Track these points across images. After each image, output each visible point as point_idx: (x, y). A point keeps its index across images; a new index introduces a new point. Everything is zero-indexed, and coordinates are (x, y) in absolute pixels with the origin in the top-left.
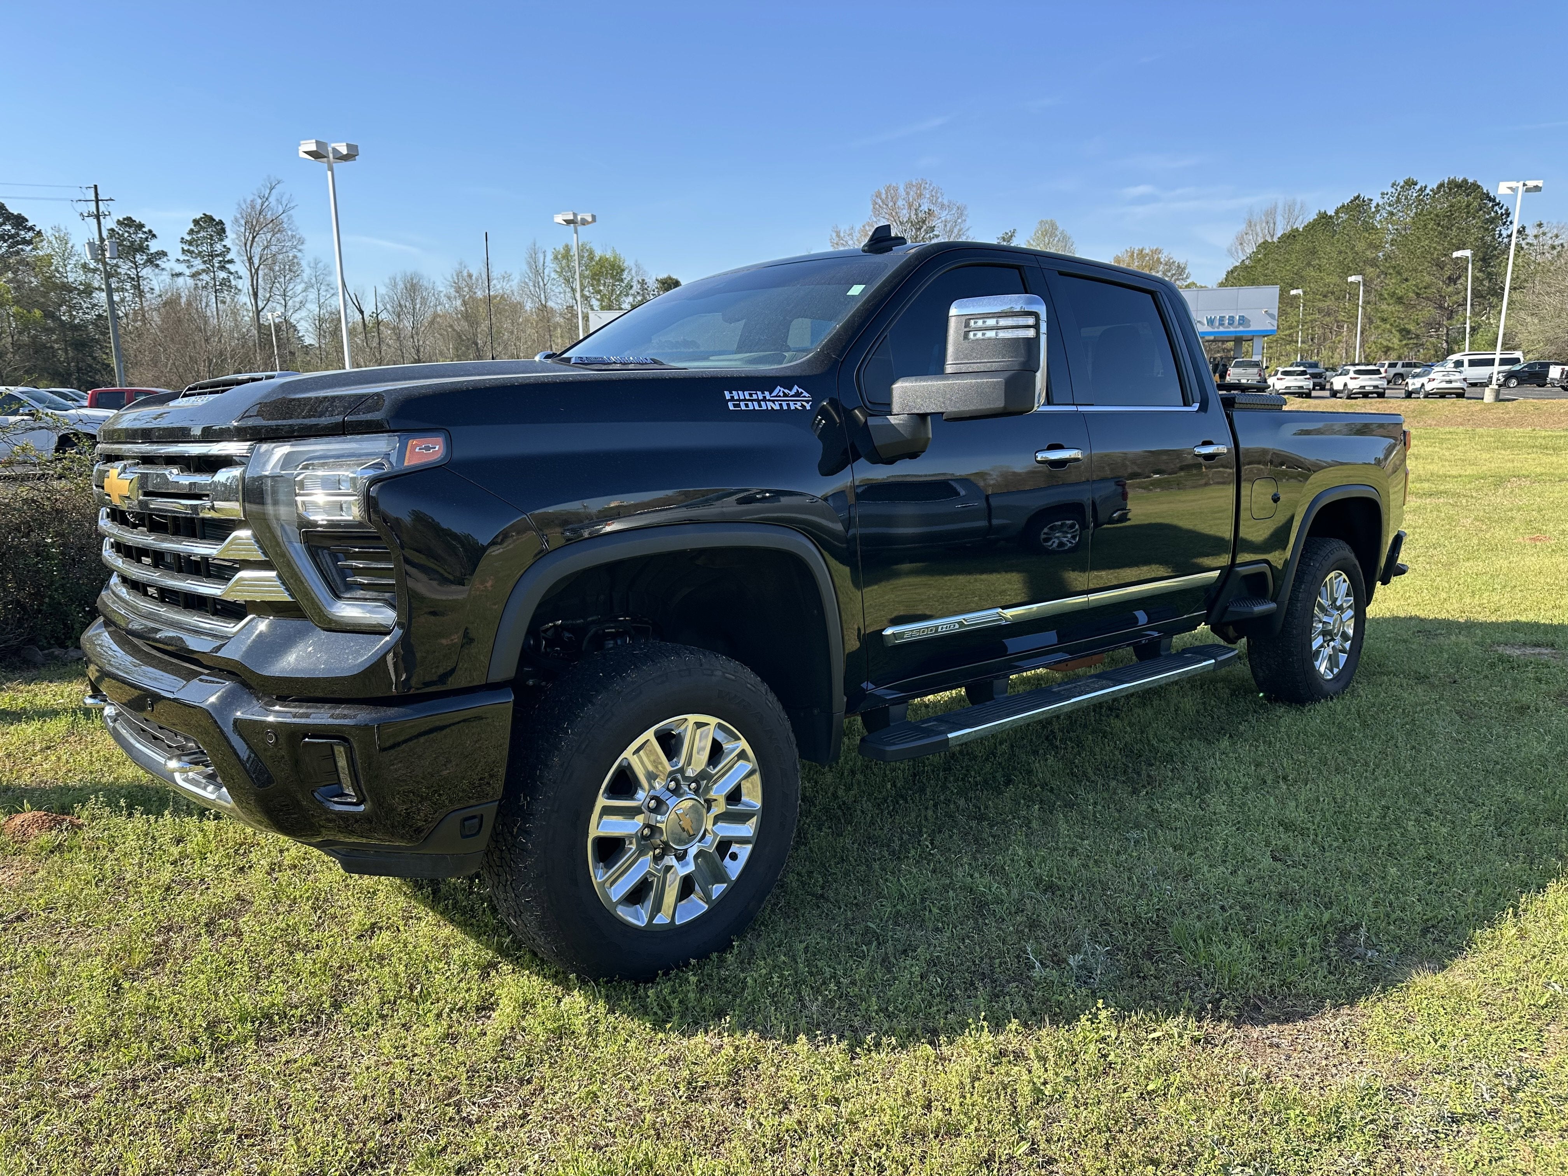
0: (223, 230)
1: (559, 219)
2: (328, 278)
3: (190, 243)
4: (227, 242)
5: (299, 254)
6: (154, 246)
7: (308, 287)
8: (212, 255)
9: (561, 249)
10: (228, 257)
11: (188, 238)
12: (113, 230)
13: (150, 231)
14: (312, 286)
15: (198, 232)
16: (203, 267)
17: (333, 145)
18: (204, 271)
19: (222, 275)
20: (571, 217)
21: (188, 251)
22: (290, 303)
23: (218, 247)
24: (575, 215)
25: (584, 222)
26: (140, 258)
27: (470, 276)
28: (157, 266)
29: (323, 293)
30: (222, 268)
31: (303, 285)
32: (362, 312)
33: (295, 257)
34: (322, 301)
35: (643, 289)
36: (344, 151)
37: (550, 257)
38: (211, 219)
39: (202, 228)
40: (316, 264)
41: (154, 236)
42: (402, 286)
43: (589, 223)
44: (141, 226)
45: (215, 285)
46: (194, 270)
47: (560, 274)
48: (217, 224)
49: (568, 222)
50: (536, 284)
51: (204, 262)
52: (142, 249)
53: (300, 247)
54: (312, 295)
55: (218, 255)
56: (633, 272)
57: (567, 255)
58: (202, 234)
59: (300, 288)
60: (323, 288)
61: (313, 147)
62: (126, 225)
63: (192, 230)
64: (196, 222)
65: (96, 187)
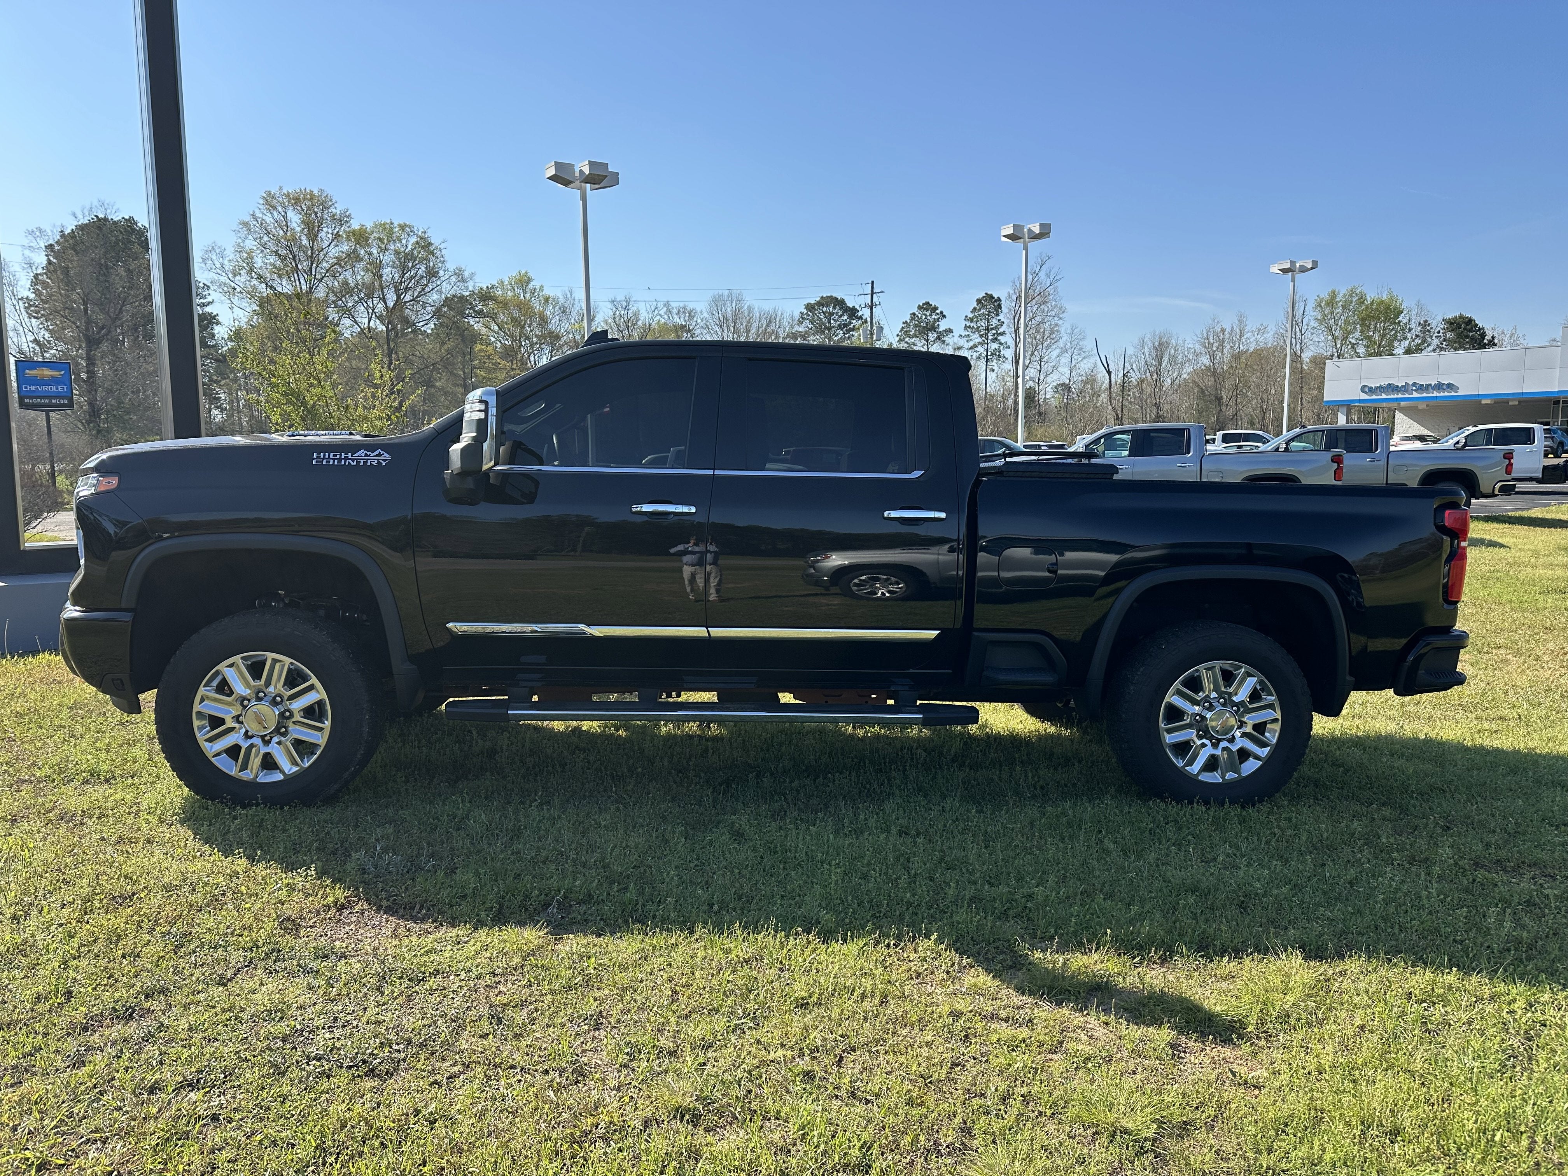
0: (1000, 306)
1: (1275, 269)
2: (1081, 343)
3: (971, 320)
4: (1001, 317)
5: (1060, 322)
6: (943, 325)
7: (1064, 351)
8: (987, 329)
9: (1325, 295)
10: (1001, 330)
11: (971, 315)
12: (914, 314)
13: (942, 312)
14: (1067, 352)
15: (980, 310)
16: (980, 340)
17: (1029, 226)
18: (980, 343)
19: (994, 346)
20: (1288, 266)
21: (969, 327)
22: (1044, 368)
23: (994, 322)
24: (1293, 263)
25: (1303, 270)
26: (932, 336)
27: (1223, 331)
28: (944, 342)
29: (1075, 357)
30: (995, 340)
31: (1058, 351)
32: (1109, 373)
33: (1056, 325)
34: (1074, 363)
35: (1424, 331)
36: (1037, 230)
37: (1311, 304)
38: (991, 297)
39: (984, 306)
40: (1072, 331)
41: (944, 316)
42: (1150, 345)
43: (1308, 270)
44: (936, 308)
45: (987, 356)
46: (971, 344)
47: (1320, 322)
48: (996, 301)
49: (1285, 271)
50: (1293, 334)
51: (981, 336)
52: (933, 328)
53: (1061, 316)
54: (1065, 359)
55: (992, 329)
56: (1414, 313)
57: (1331, 302)
58: (983, 311)
59: (1055, 353)
60: (1076, 352)
61: (1010, 231)
62: (925, 309)
63: (975, 309)
64: (979, 301)
65: (873, 282)
